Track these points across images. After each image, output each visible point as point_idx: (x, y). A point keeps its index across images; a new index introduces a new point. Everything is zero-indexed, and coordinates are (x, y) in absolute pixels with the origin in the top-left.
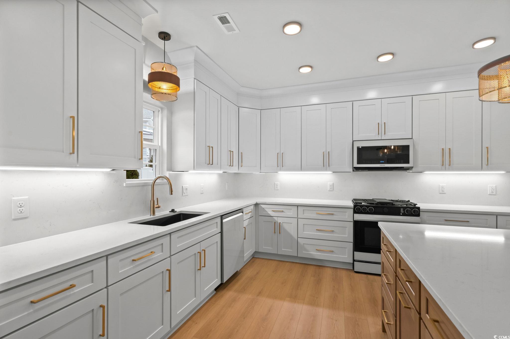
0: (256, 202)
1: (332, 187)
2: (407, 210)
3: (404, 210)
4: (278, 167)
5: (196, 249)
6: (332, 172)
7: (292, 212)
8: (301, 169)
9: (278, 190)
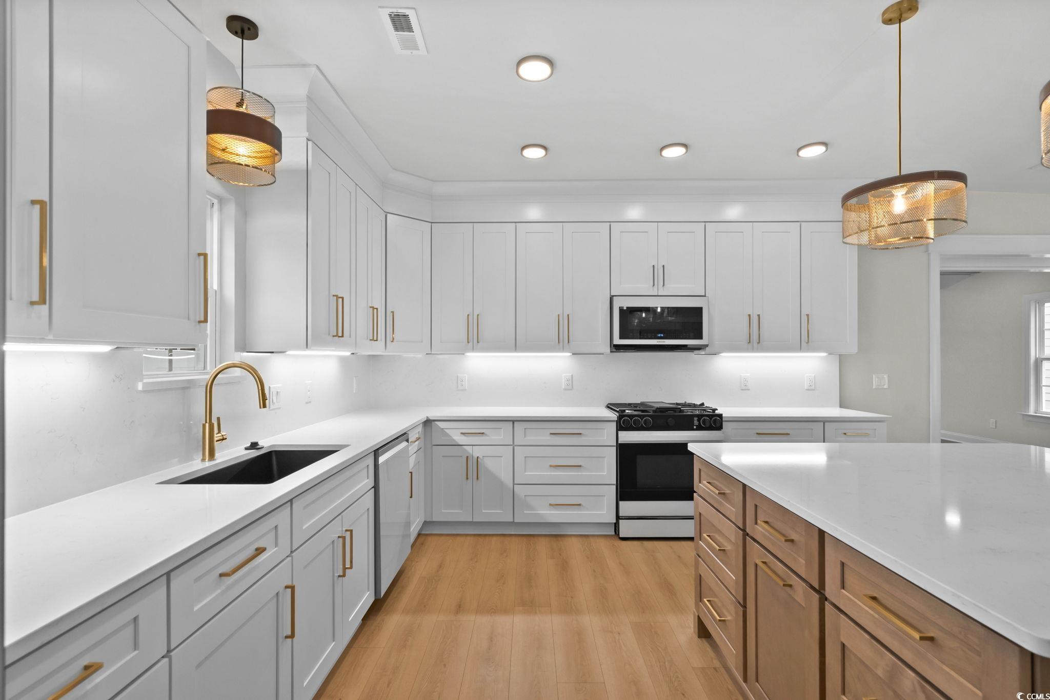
0: (427, 417)
1: (570, 381)
2: (704, 419)
3: (699, 420)
4: (468, 342)
5: (336, 530)
6: (571, 354)
7: (502, 435)
8: (516, 348)
9: (464, 390)
